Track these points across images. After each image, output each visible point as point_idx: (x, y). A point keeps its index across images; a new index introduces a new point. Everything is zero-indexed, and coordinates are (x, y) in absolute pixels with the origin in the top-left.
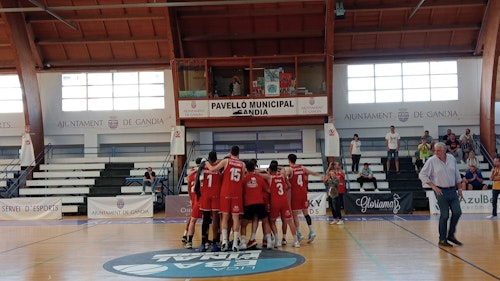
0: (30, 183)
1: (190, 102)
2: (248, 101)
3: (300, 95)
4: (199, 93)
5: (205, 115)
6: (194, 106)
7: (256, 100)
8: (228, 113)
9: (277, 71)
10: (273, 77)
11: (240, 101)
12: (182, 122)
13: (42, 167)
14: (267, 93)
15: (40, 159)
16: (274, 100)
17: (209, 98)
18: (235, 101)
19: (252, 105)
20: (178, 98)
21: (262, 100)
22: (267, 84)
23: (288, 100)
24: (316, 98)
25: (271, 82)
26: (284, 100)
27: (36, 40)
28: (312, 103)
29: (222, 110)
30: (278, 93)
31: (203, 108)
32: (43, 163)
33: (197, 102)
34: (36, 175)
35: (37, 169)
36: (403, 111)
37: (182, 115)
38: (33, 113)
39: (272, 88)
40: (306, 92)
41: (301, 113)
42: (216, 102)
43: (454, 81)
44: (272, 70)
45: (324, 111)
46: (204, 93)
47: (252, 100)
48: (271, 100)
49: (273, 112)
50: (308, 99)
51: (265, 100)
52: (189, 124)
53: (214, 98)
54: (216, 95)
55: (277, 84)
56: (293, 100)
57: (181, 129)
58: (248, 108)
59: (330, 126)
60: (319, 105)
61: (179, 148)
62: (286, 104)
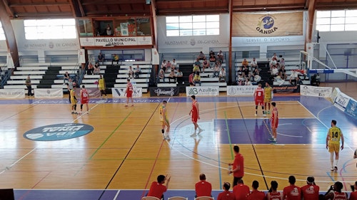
0: (12, 77)
1: (85, 38)
2: (113, 38)
3: (138, 35)
4: (89, 34)
5: (93, 45)
6: (87, 40)
7: (117, 38)
8: (104, 44)
9: (127, 24)
10: (125, 27)
11: (110, 38)
12: (83, 48)
13: (18, 68)
14: (122, 34)
15: (17, 64)
16: (126, 37)
18: (107, 38)
19: (116, 40)
20: (80, 36)
21: (120, 38)
22: (122, 30)
23: (133, 38)
24: (146, 37)
25: (124, 29)
26: (131, 38)
27: (9, 5)
28: (144, 39)
29: (101, 42)
30: (127, 34)
31: (93, 41)
32: (19, 66)
33: (89, 38)
34: (15, 73)
35: (15, 70)
36: (193, 40)
37: (82, 45)
38: (11, 42)
39: (125, 32)
40: (142, 34)
41: (139, 44)
42: (98, 38)
43: (217, 25)
44: (124, 23)
45: (151, 43)
46: (92, 34)
47: (115, 38)
49: (125, 44)
50: (142, 37)
51: (122, 38)
52: (86, 49)
54: (98, 35)
55: (127, 30)
56: (135, 38)
57: (83, 51)
58: (114, 42)
59: (154, 50)
60: (148, 40)
61: (82, 60)
62: (132, 40)
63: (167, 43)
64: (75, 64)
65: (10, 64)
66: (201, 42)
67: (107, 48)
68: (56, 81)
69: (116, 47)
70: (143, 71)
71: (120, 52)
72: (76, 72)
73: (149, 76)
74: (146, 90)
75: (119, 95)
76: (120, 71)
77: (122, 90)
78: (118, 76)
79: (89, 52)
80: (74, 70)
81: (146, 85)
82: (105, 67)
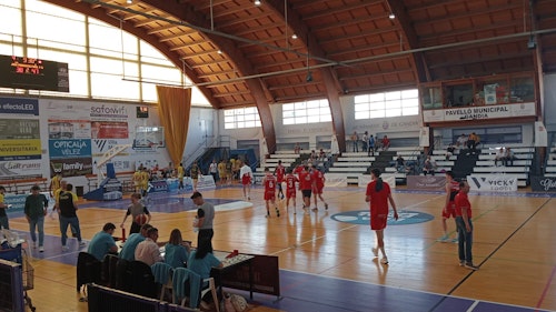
0: (335, 164)
1: (431, 111)
2: (472, 109)
3: (512, 102)
4: (436, 105)
5: (442, 120)
6: (433, 114)
8: (457, 118)
9: (494, 86)
10: (490, 91)
11: (467, 109)
12: (427, 124)
13: (343, 154)
14: (487, 102)
15: (343, 149)
16: (492, 107)
17: (444, 108)
18: (463, 109)
19: (476, 111)
20: (423, 109)
23: (503, 106)
24: (525, 104)
25: (489, 94)
26: (500, 106)
27: (339, 78)
28: (522, 107)
29: (453, 115)
30: (495, 101)
31: (442, 115)
32: (345, 151)
33: (436, 111)
34: (339, 159)
35: (340, 156)
37: (426, 121)
38: (338, 122)
39: (490, 98)
40: (519, 100)
41: (514, 115)
42: (449, 110)
44: (490, 86)
45: (533, 113)
46: (441, 105)
48: (490, 107)
49: (491, 115)
50: (519, 104)
52: (431, 126)
53: (447, 108)
54: (450, 105)
55: (494, 95)
56: (508, 106)
57: (427, 129)
58: (473, 114)
59: (539, 124)
60: (529, 109)
61: (425, 142)
62: (502, 109)
64: (415, 148)
65: (335, 149)
67: (463, 123)
68: (387, 169)
69: (475, 122)
71: (482, 132)
72: (416, 158)
73: (530, 163)
74: (523, 183)
75: (479, 186)
76: (481, 157)
77: (484, 179)
78: (478, 163)
79: (436, 134)
80: (413, 155)
81: (525, 176)
82: (458, 152)
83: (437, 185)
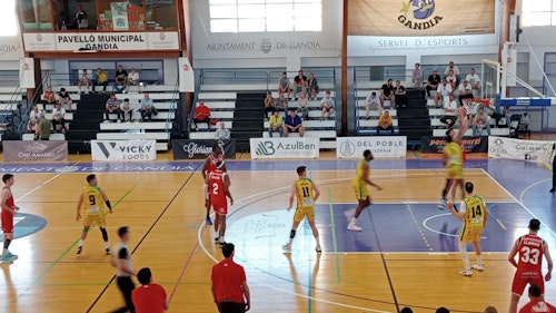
1: (35, 35)
2: (96, 35)
3: (149, 29)
4: (43, 26)
5: (52, 49)
6: (40, 39)
7: (104, 34)
8: (74, 47)
9: (125, 5)
10: (120, 11)
11: (88, 35)
12: (31, 55)
14: (115, 27)
16: (123, 35)
17: (55, 31)
18: (82, 35)
19: (101, 39)
20: (24, 30)
21: (110, 34)
22: (115, 18)
23: (138, 34)
24: (166, 33)
25: (118, 17)
26: (134, 34)
29: (71, 42)
30: (126, 27)
31: (51, 41)
33: (43, 34)
36: (266, 42)
37: (29, 49)
39: (120, 22)
40: (157, 26)
41: (152, 48)
42: (63, 35)
44: (119, 4)
45: (176, 46)
46: (49, 25)
47: (100, 34)
48: (120, 34)
49: (122, 46)
50: (158, 33)
51: (114, 34)
52: (37, 57)
53: (59, 29)
54: (64, 27)
55: (125, 17)
56: (143, 35)
57: (30, 61)
58: (97, 42)
59: (184, 61)
60: (171, 40)
61: (28, 81)
62: (136, 39)
63: (212, 47)
64: (13, 89)
66: (283, 46)
67: (83, 55)
69: (102, 55)
70: (158, 106)
71: (111, 66)
72: (15, 107)
73: (172, 116)
74: (164, 147)
75: (107, 155)
77: (113, 145)
79: (44, 65)
80: (11, 102)
81: (166, 136)
82: (77, 97)
83: (48, 154)
